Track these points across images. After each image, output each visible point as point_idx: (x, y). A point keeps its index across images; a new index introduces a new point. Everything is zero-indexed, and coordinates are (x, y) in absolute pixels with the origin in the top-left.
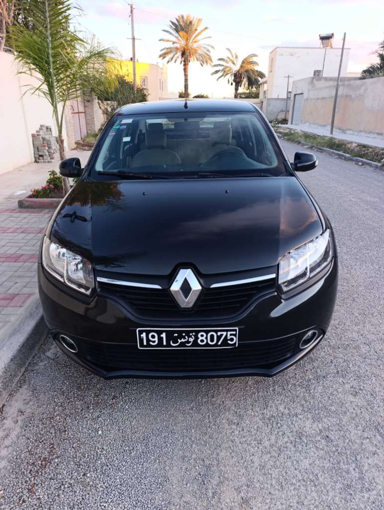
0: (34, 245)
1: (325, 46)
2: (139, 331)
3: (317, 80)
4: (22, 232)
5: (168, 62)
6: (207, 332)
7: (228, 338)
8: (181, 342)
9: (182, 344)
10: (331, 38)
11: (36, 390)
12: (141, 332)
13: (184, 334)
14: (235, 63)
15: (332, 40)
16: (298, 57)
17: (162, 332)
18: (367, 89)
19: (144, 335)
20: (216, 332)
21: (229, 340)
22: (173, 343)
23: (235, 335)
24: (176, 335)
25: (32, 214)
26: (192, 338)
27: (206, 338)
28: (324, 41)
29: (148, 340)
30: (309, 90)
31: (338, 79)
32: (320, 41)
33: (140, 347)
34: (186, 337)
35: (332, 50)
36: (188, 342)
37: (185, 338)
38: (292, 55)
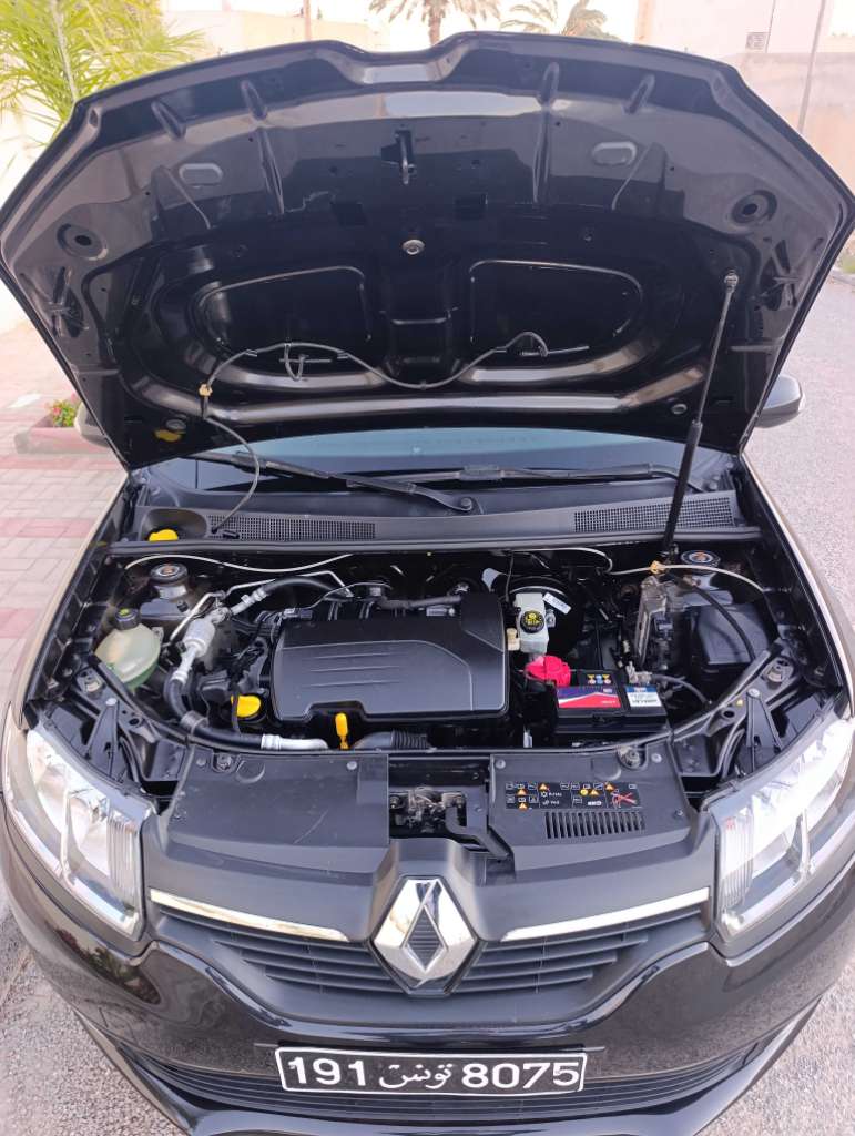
0: (46, 577)
2: (282, 1054)
3: (755, 62)
4: (21, 535)
5: (392, 17)
6: (490, 1064)
7: (555, 1074)
8: (409, 1083)
9: (412, 1086)
11: (22, 1090)
12: (287, 1058)
13: (419, 1066)
14: (553, 14)
17: (353, 1059)
19: (298, 1063)
20: (519, 1063)
21: (559, 1078)
22: (386, 1081)
23: (578, 1069)
24: (397, 1067)
25: (50, 473)
26: (445, 1074)
27: (489, 1075)
29: (310, 1073)
31: (811, 59)
33: (289, 1085)
34: (427, 1072)
36: (432, 1081)
37: (421, 1073)
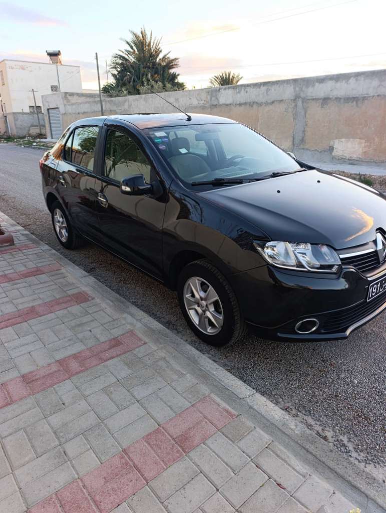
1: (56, 62)
2: (370, 286)
10: (59, 55)
15: (60, 57)
16: (31, 71)
17: (378, 283)
18: (131, 105)
19: (371, 289)
24: (384, 282)
28: (53, 57)
29: (372, 292)
30: (65, 105)
32: (48, 57)
33: (368, 299)
35: (62, 66)
38: (23, 69)
